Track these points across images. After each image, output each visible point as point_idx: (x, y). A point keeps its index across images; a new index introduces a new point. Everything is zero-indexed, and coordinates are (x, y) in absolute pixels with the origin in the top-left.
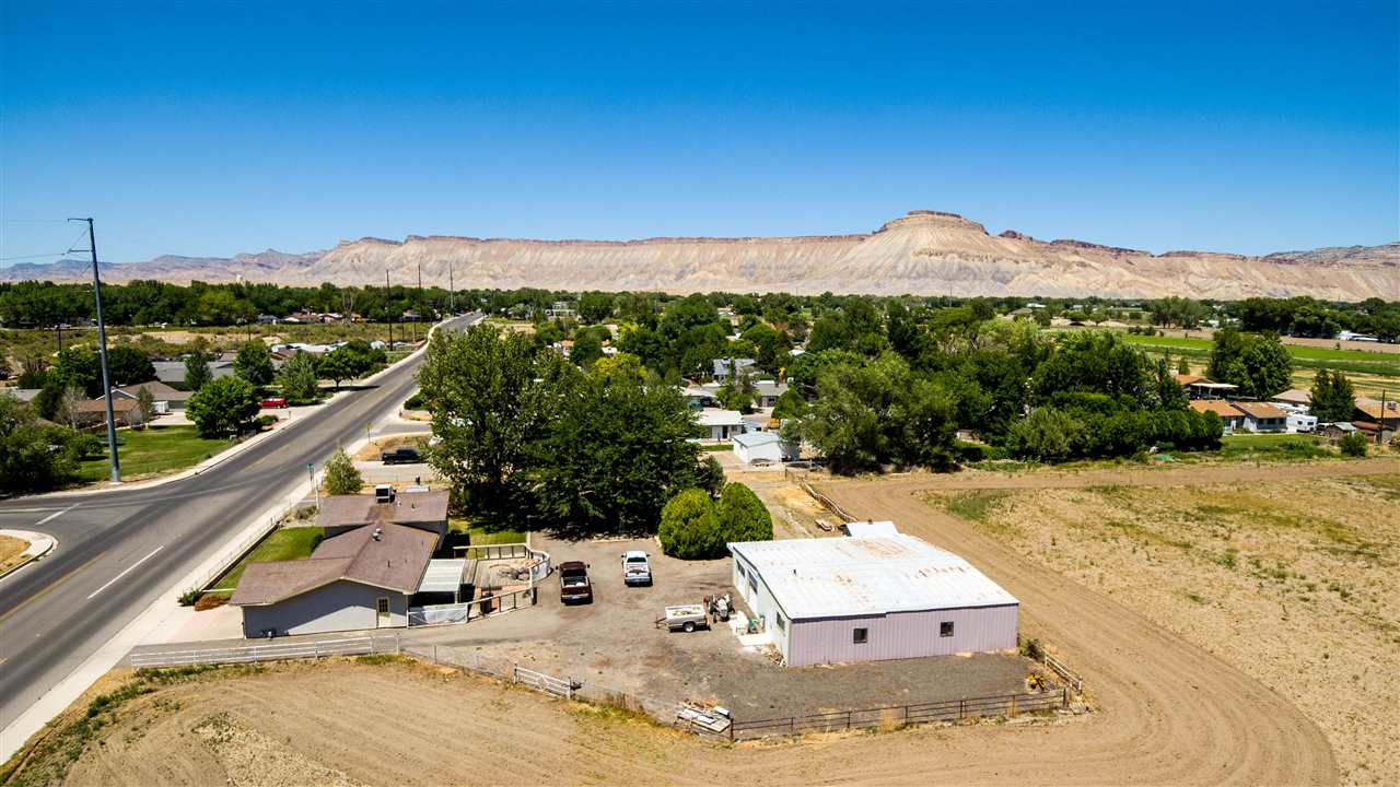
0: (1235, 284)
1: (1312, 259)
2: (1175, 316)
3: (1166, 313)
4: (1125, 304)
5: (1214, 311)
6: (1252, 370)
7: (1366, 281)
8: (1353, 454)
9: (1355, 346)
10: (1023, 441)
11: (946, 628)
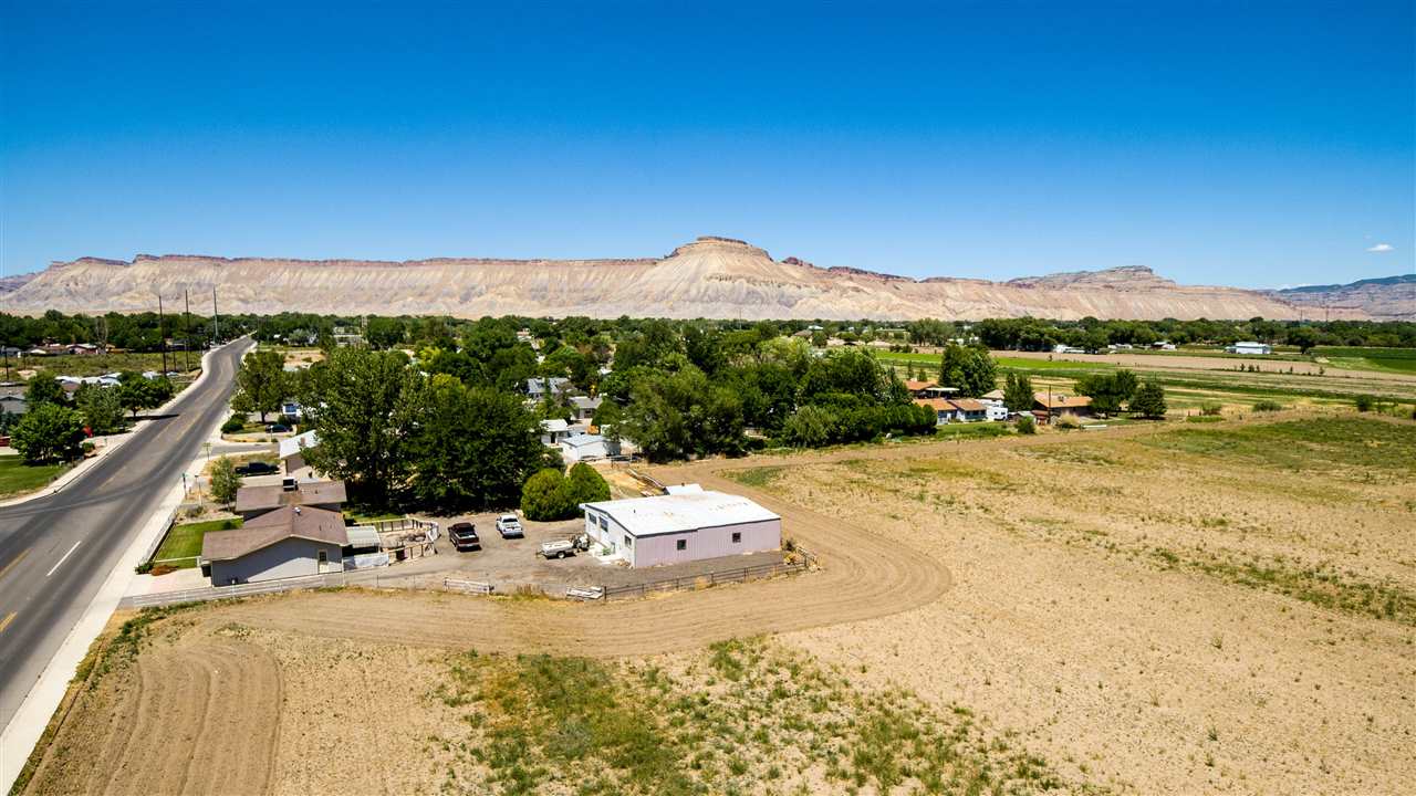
0: (984, 306)
1: (1048, 283)
2: (928, 335)
3: (922, 333)
4: (892, 326)
5: (963, 331)
6: (968, 375)
7: (1091, 302)
8: (1026, 433)
9: (1066, 357)
10: (794, 432)
11: (736, 537)
